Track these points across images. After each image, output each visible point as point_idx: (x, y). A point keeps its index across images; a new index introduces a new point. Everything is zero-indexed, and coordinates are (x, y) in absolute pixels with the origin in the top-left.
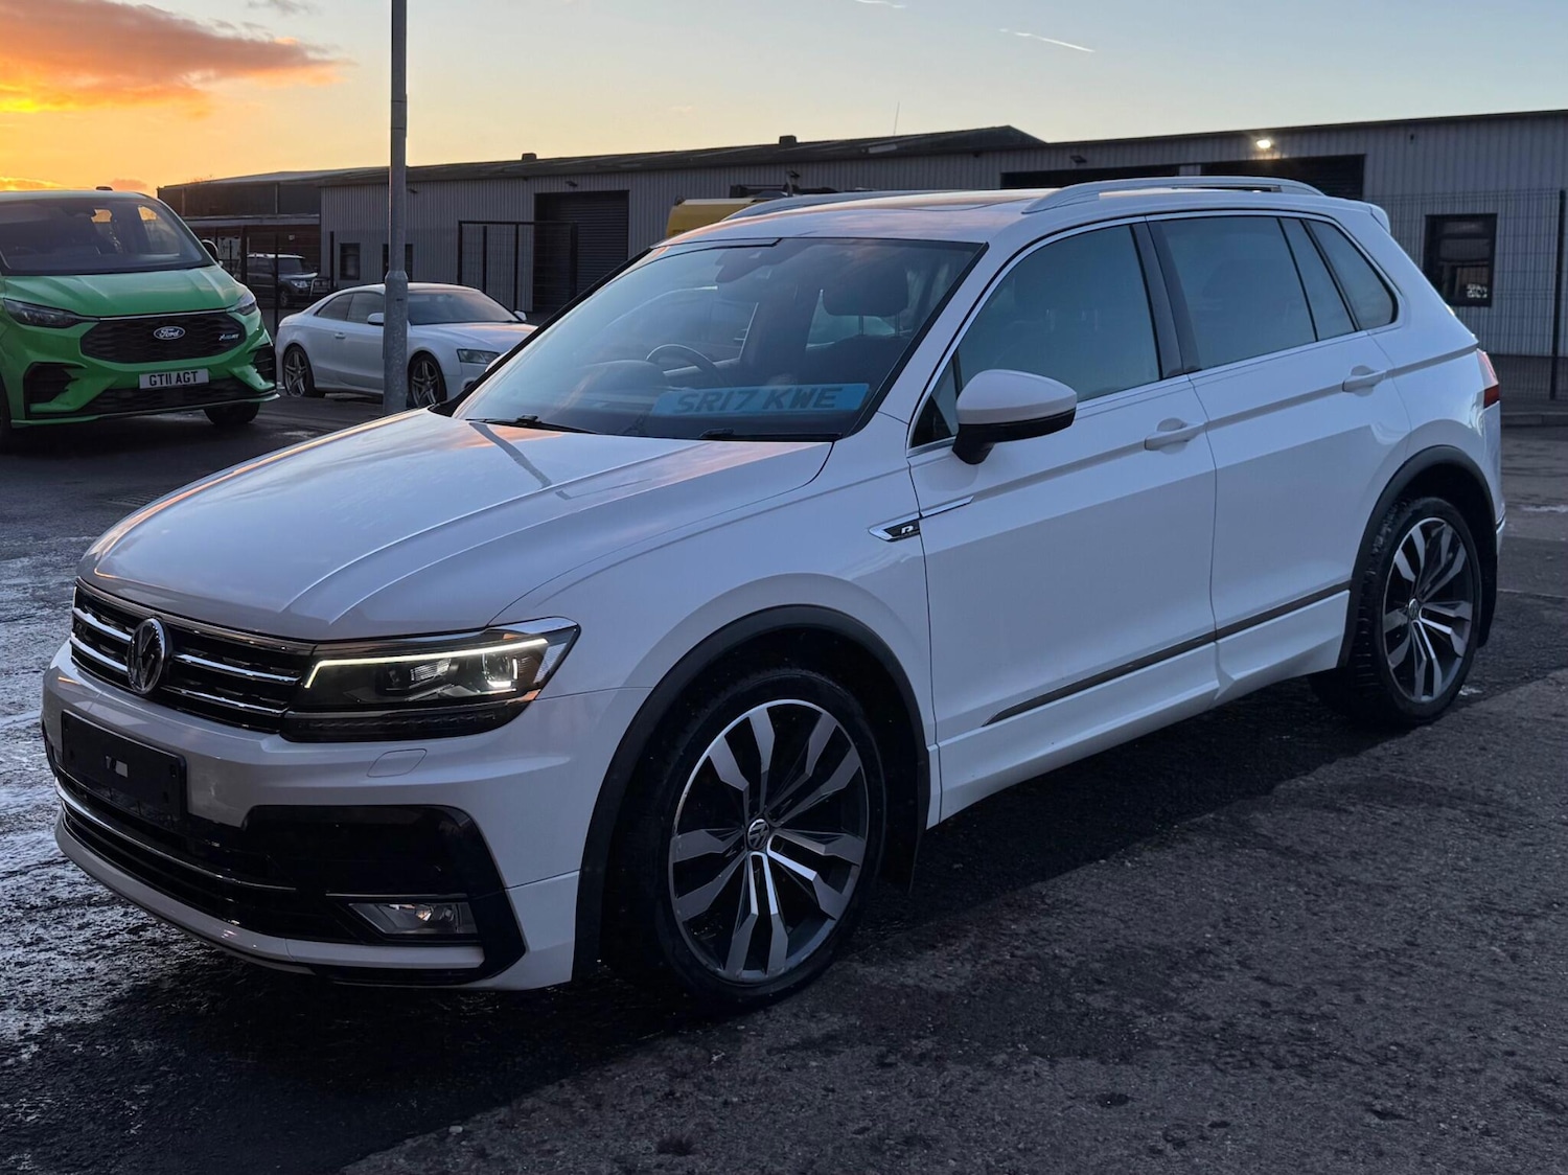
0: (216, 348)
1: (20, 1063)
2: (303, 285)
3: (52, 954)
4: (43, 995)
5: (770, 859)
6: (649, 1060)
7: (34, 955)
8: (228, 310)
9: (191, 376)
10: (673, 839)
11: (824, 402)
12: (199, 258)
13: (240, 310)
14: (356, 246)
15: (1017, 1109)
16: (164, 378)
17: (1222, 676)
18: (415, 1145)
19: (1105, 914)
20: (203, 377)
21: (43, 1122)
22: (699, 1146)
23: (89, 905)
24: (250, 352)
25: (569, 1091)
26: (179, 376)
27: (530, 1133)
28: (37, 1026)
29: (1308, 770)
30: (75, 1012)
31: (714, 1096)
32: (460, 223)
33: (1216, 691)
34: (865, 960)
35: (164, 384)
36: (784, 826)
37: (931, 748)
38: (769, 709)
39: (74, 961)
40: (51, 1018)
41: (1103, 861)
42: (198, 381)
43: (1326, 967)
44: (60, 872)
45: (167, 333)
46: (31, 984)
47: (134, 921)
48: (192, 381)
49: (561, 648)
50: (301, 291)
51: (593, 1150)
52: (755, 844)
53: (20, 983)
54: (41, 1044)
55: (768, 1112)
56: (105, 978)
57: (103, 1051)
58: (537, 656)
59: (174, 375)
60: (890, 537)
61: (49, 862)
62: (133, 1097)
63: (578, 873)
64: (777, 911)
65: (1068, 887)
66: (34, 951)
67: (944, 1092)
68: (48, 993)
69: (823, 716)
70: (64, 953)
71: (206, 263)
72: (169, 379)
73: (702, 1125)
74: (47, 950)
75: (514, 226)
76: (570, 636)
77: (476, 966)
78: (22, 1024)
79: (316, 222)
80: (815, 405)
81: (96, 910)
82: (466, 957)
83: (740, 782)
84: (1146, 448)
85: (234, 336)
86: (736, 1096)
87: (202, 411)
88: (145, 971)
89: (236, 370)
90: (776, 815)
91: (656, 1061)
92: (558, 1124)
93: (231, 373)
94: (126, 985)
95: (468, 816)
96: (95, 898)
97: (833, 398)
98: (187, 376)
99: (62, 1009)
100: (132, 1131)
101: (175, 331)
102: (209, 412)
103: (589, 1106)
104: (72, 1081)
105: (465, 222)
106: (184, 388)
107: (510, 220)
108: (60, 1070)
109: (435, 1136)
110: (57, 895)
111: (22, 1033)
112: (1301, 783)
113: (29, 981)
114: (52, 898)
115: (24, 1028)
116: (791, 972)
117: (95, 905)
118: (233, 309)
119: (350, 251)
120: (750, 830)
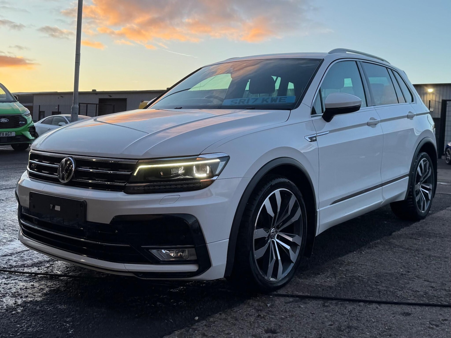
0: (17, 125)
1: (18, 313)
3: (17, 281)
4: (18, 292)
5: (276, 241)
6: (246, 306)
7: (10, 281)
8: (22, 115)
9: (10, 134)
10: (255, 231)
11: (282, 101)
12: (12, 100)
13: (26, 115)
15: (378, 317)
16: (2, 134)
17: (383, 198)
18: (179, 333)
19: (366, 265)
20: (13, 134)
21: (35, 330)
22: (279, 331)
23: (24, 267)
24: (28, 128)
25: (224, 316)
26: (6, 133)
27: (218, 328)
28: (19, 302)
29: (399, 230)
30: (31, 297)
31: (275, 316)
32: (79, 103)
33: (382, 202)
34: (300, 277)
35: (2, 136)
36: (280, 231)
37: (318, 210)
38: (280, 191)
39: (25, 283)
40: (24, 299)
41: (355, 252)
42: (12, 136)
43: (443, 277)
44: (11, 258)
45: (3, 120)
46: (12, 289)
47: (43, 271)
48: (10, 136)
49: (224, 162)
51: (243, 333)
52: (272, 236)
53: (8, 289)
54: (23, 307)
55: (296, 320)
56: (39, 287)
57: (48, 308)
58: (217, 164)
59: (5, 133)
60: (310, 140)
61: (6, 255)
62: (67, 322)
63: (228, 240)
64: (280, 259)
65: (350, 257)
66: (9, 280)
67: (350, 313)
68: (20, 292)
69: (292, 195)
70: (21, 281)
71: (14, 101)
72: (3, 134)
73: (276, 324)
74: (14, 280)
75: (96, 105)
76: (226, 159)
77: (195, 271)
78: (14, 301)
79: (32, 105)
80: (280, 101)
81: (27, 268)
82: (193, 268)
83: (272, 214)
84: (367, 125)
85: (23, 123)
86: (283, 316)
87: (10, 145)
88: (53, 285)
89: (24, 133)
90: (278, 227)
91: (248, 306)
92: (225, 325)
93: (22, 134)
94: (47, 289)
95: (196, 218)
96: (26, 265)
97: (285, 100)
98: (9, 134)
99: (27, 297)
100: (70, 332)
101: (6, 120)
102: (13, 146)
103: (234, 320)
104: (40, 318)
105: (81, 103)
106: (8, 137)
107: (94, 103)
108: (34, 314)
109: (184, 330)
110: (12, 264)
111: (15, 304)
112: (399, 233)
113: (11, 289)
114: (10, 265)
115: (15, 302)
116: (283, 279)
117: (26, 267)
118: (24, 114)
120: (271, 232)
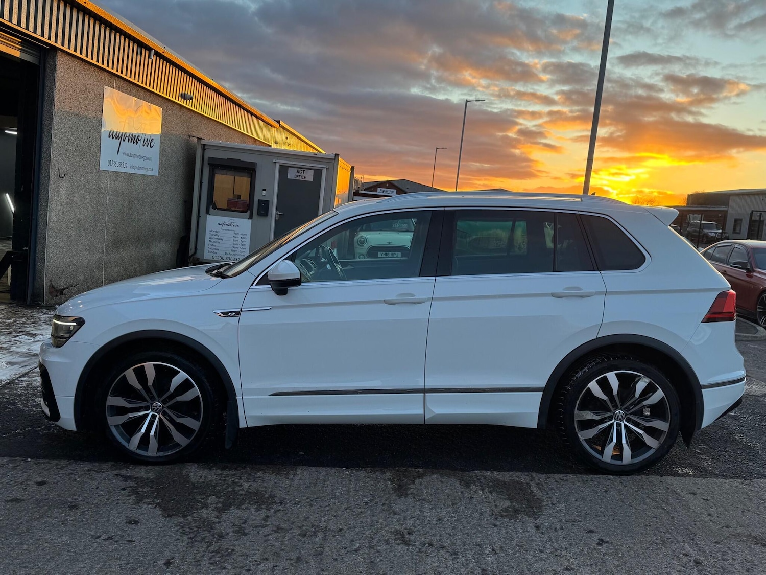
2: (713, 234)
10: (108, 397)
14: (741, 220)
17: (427, 409)
32: (752, 211)
33: (423, 415)
37: (238, 397)
38: (154, 364)
49: (79, 327)
50: (712, 237)
60: (223, 315)
63: (74, 397)
69: (181, 373)
76: (82, 324)
79: (726, 209)
84: (386, 303)
119: (737, 222)
